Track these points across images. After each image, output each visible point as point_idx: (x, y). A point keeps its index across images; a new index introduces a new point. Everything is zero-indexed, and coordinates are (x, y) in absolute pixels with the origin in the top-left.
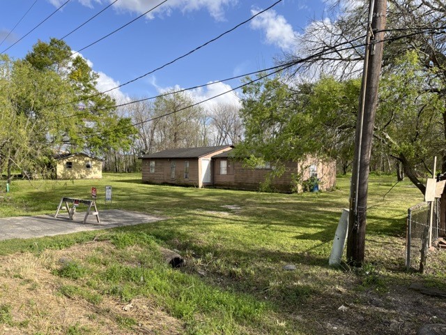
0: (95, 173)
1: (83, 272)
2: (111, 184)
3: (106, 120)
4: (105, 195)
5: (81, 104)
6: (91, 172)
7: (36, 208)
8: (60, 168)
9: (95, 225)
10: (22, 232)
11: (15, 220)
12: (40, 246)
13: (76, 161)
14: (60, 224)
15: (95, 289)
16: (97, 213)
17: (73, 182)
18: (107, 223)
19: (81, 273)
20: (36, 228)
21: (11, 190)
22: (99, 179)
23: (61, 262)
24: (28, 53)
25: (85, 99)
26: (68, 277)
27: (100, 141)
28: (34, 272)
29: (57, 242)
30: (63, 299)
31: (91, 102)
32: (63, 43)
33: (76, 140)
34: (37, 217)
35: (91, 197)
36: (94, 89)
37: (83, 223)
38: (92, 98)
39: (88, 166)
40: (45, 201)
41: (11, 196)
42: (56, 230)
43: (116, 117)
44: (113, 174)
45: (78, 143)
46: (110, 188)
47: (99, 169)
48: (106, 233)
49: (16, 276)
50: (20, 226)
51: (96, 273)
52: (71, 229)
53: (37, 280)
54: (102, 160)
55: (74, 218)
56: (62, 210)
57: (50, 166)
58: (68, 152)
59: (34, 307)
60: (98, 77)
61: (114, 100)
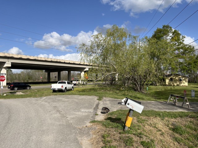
0: (184, 83)
1: (185, 132)
2: (193, 89)
3: (189, 57)
4: (191, 94)
5: (177, 52)
6: (182, 83)
7: (159, 98)
8: (167, 81)
9: (187, 109)
10: (155, 108)
11: (151, 102)
12: (163, 115)
13: (174, 77)
14: (170, 106)
15: (191, 142)
16: (188, 103)
17: (174, 87)
18: (194, 109)
19: (184, 132)
20: (160, 107)
21: (149, 90)
22: (186, 86)
23: (173, 124)
24: (153, 35)
25: (178, 49)
26: (177, 133)
27: (187, 68)
28: (162, 127)
29: (170, 114)
30: (176, 143)
31: (181, 50)
32: (168, 26)
33: (174, 68)
34: (160, 102)
35: (183, 95)
36: (183, 43)
37: (181, 107)
38: (182, 48)
39: (181, 80)
40: (162, 95)
41: (149, 92)
42: (169, 109)
43: (195, 55)
44: (193, 84)
45: (175, 69)
46: (194, 91)
47: (186, 82)
48: (194, 114)
49: (154, 127)
50: (153, 105)
51: (191, 134)
52: (176, 109)
53: (163, 131)
54: (187, 77)
55: (177, 104)
56: (171, 100)
57: (164, 80)
58: (170, 74)
59: (164, 143)
60: (185, 37)
61: (193, 47)
